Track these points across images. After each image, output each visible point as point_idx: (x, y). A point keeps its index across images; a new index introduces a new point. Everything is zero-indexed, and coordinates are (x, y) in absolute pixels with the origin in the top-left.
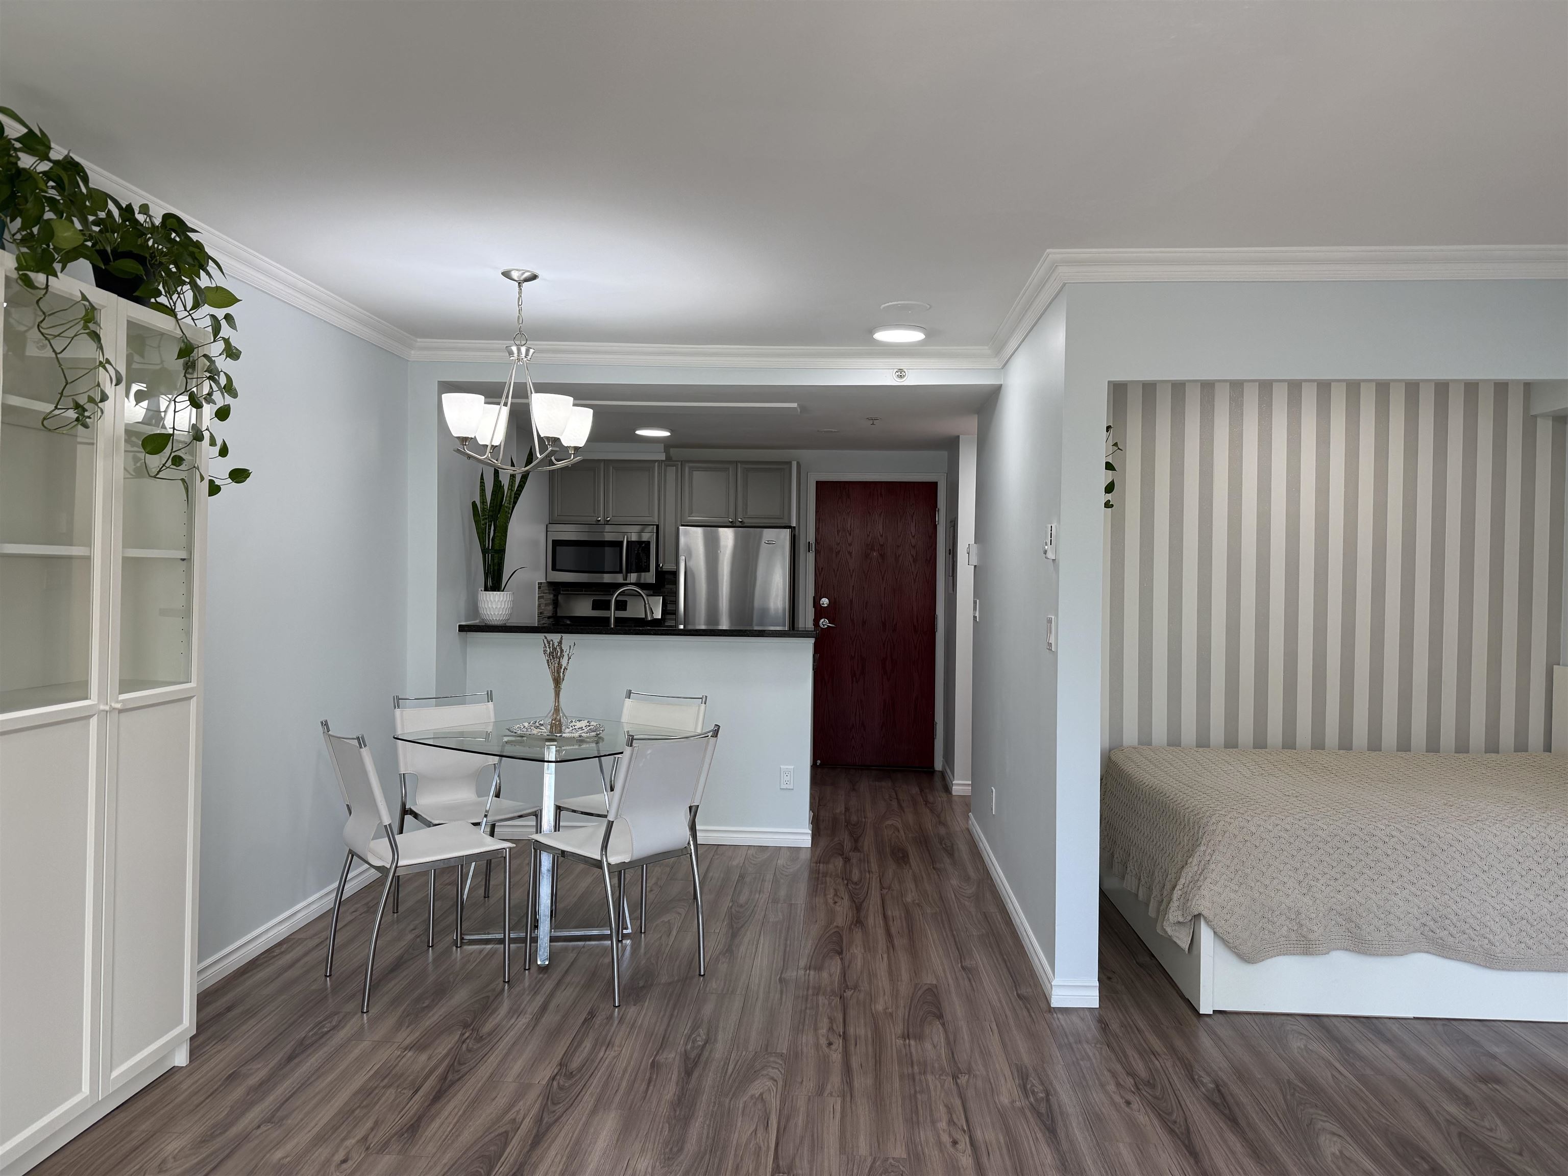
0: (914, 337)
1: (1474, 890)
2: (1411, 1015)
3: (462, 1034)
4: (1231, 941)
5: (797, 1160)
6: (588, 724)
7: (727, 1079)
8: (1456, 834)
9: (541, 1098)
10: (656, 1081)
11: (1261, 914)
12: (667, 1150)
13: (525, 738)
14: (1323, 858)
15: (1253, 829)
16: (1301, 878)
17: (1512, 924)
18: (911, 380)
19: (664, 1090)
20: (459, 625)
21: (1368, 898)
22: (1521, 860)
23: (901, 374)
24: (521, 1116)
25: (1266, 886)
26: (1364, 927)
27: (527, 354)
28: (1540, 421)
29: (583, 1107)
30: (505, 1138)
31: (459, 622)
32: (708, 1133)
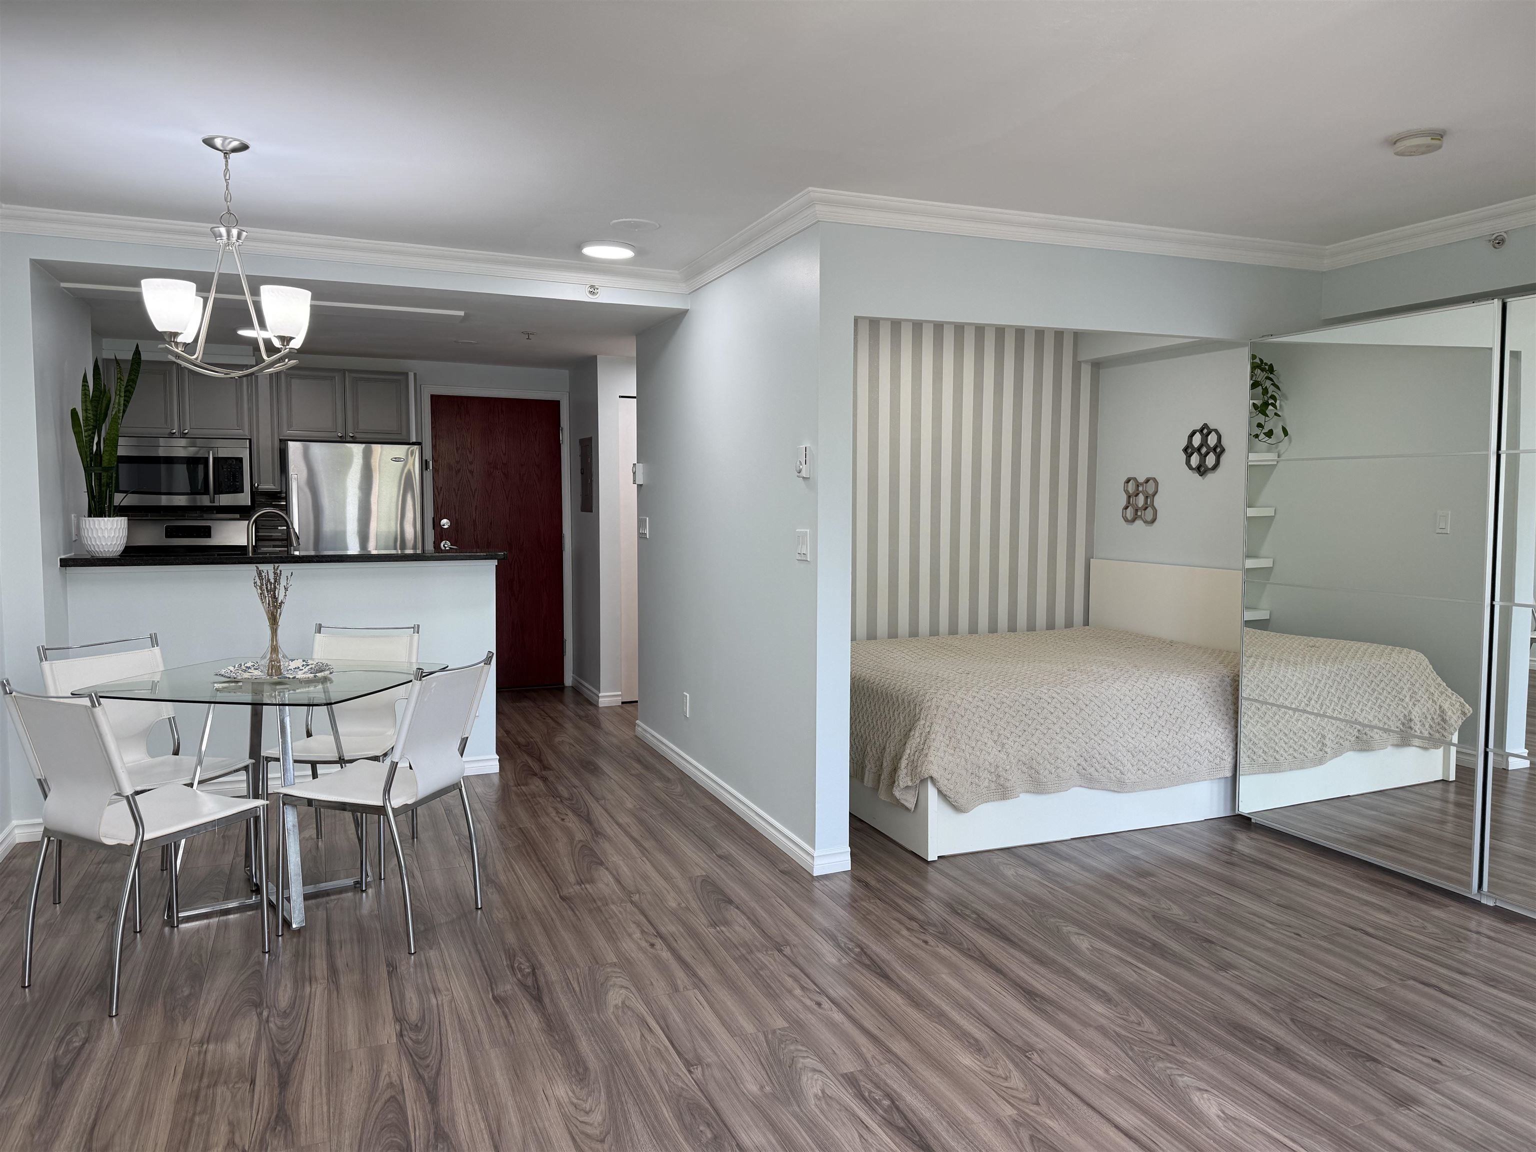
0: (621, 253)
1: (1110, 734)
2: (1069, 838)
3: (260, 1015)
4: (953, 796)
5: (699, 1051)
6: (305, 663)
7: (580, 998)
8: (1093, 692)
9: (403, 1057)
10: (511, 1013)
11: (971, 771)
12: (574, 1072)
13: (240, 684)
14: (1009, 720)
15: (959, 702)
16: (996, 738)
17: (1133, 756)
18: (603, 297)
19: (525, 1020)
20: (61, 559)
21: (1043, 749)
22: (1135, 707)
23: (593, 290)
24: (395, 1078)
25: (973, 748)
26: (1042, 772)
27: (239, 237)
28: (1083, 365)
29: (456, 1055)
30: (396, 1102)
31: (60, 555)
32: (601, 1049)
